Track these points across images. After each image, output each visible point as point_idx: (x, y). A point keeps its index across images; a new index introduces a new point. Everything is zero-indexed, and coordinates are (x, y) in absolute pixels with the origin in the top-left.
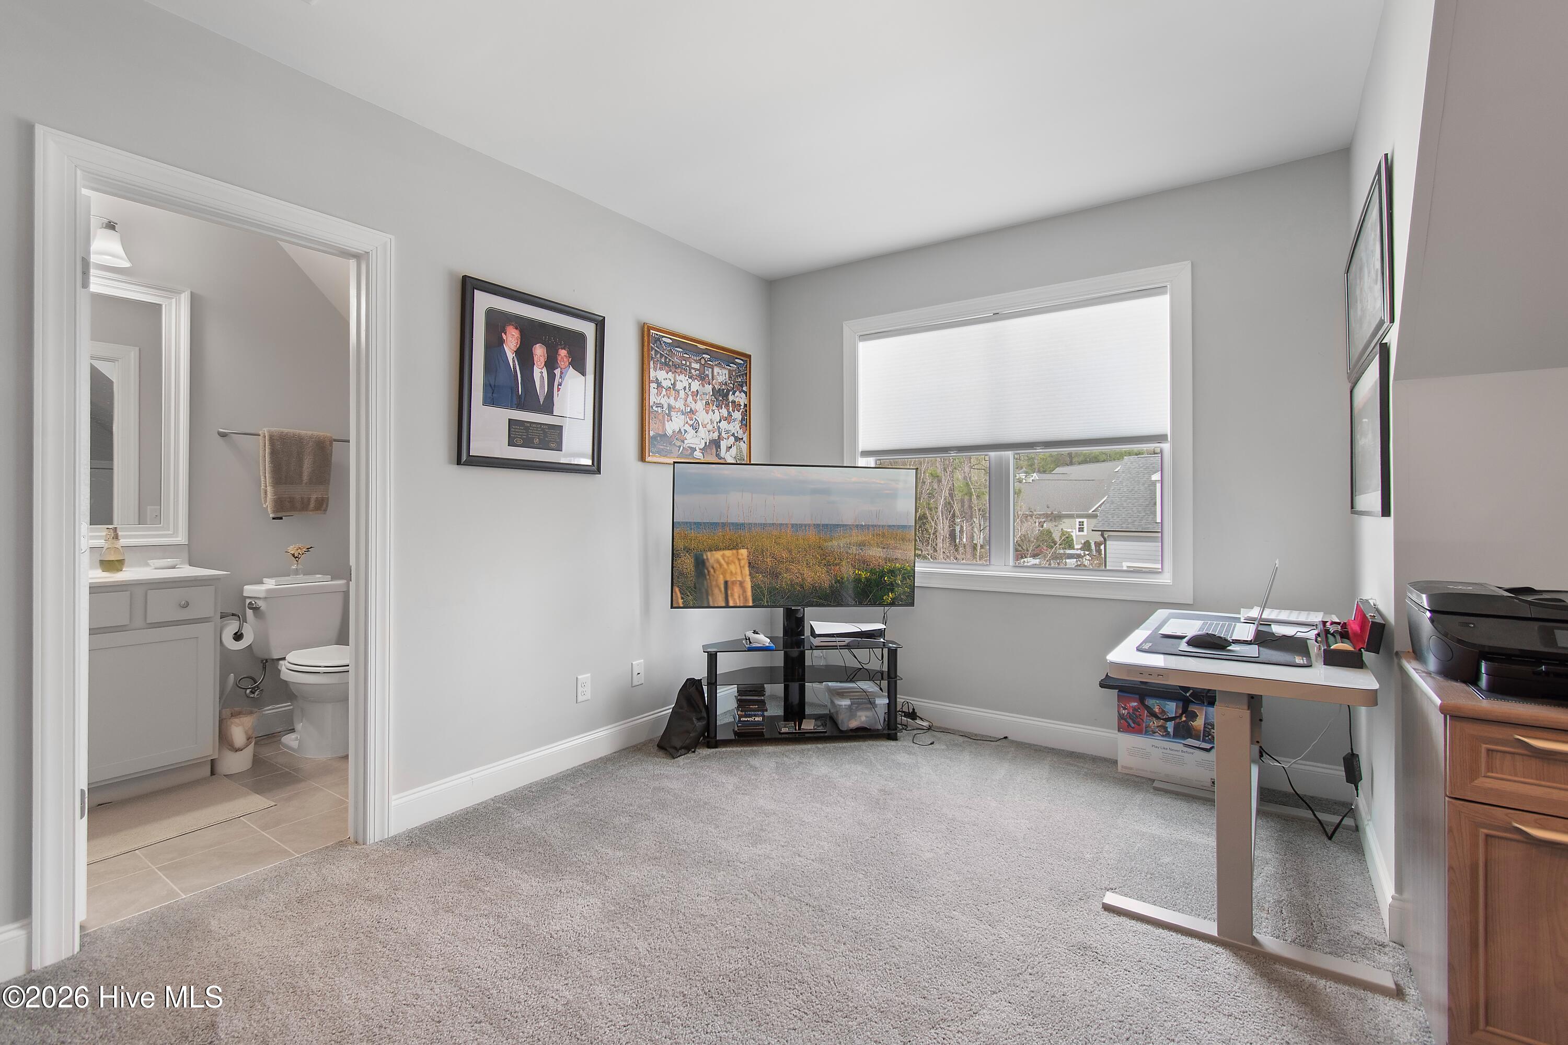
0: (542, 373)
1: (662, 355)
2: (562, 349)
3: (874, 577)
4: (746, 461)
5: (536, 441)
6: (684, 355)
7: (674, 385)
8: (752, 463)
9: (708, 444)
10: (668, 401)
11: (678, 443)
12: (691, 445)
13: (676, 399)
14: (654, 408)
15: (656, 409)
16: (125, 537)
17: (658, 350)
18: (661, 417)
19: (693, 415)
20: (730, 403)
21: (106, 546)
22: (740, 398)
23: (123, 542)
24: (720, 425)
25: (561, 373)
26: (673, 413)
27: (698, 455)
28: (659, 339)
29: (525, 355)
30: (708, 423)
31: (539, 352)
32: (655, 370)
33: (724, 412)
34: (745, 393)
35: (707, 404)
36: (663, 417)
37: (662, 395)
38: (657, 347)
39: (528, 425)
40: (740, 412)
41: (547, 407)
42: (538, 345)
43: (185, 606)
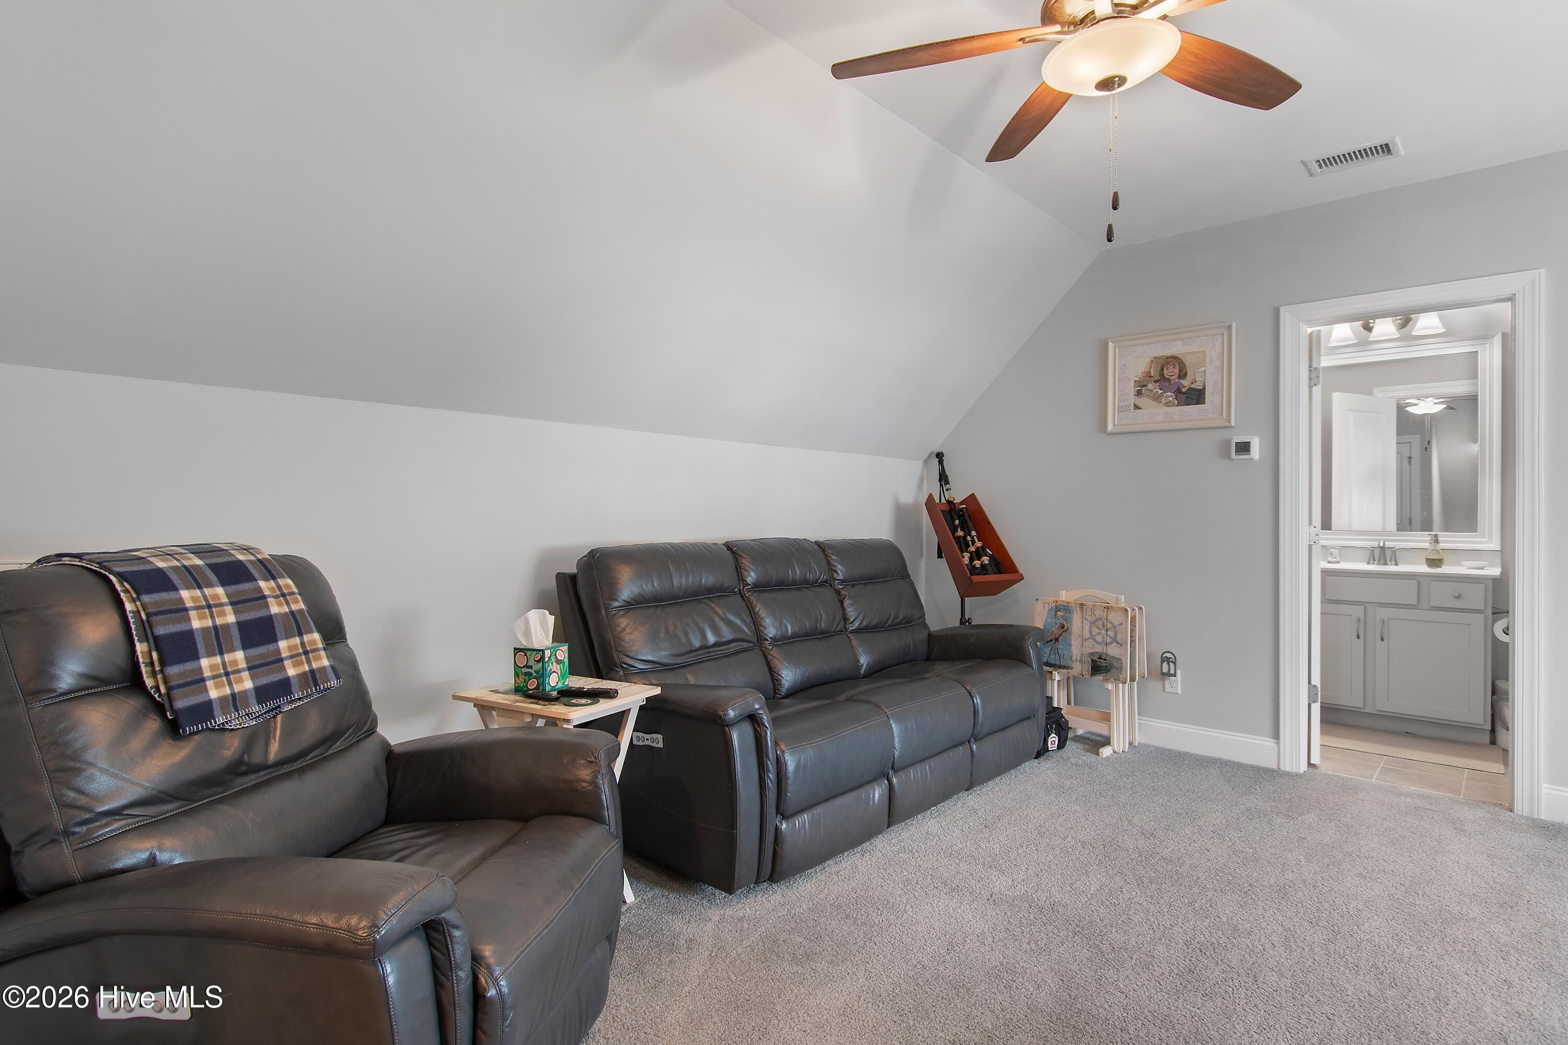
16: (1446, 541)
21: (1432, 548)
43: (1458, 597)
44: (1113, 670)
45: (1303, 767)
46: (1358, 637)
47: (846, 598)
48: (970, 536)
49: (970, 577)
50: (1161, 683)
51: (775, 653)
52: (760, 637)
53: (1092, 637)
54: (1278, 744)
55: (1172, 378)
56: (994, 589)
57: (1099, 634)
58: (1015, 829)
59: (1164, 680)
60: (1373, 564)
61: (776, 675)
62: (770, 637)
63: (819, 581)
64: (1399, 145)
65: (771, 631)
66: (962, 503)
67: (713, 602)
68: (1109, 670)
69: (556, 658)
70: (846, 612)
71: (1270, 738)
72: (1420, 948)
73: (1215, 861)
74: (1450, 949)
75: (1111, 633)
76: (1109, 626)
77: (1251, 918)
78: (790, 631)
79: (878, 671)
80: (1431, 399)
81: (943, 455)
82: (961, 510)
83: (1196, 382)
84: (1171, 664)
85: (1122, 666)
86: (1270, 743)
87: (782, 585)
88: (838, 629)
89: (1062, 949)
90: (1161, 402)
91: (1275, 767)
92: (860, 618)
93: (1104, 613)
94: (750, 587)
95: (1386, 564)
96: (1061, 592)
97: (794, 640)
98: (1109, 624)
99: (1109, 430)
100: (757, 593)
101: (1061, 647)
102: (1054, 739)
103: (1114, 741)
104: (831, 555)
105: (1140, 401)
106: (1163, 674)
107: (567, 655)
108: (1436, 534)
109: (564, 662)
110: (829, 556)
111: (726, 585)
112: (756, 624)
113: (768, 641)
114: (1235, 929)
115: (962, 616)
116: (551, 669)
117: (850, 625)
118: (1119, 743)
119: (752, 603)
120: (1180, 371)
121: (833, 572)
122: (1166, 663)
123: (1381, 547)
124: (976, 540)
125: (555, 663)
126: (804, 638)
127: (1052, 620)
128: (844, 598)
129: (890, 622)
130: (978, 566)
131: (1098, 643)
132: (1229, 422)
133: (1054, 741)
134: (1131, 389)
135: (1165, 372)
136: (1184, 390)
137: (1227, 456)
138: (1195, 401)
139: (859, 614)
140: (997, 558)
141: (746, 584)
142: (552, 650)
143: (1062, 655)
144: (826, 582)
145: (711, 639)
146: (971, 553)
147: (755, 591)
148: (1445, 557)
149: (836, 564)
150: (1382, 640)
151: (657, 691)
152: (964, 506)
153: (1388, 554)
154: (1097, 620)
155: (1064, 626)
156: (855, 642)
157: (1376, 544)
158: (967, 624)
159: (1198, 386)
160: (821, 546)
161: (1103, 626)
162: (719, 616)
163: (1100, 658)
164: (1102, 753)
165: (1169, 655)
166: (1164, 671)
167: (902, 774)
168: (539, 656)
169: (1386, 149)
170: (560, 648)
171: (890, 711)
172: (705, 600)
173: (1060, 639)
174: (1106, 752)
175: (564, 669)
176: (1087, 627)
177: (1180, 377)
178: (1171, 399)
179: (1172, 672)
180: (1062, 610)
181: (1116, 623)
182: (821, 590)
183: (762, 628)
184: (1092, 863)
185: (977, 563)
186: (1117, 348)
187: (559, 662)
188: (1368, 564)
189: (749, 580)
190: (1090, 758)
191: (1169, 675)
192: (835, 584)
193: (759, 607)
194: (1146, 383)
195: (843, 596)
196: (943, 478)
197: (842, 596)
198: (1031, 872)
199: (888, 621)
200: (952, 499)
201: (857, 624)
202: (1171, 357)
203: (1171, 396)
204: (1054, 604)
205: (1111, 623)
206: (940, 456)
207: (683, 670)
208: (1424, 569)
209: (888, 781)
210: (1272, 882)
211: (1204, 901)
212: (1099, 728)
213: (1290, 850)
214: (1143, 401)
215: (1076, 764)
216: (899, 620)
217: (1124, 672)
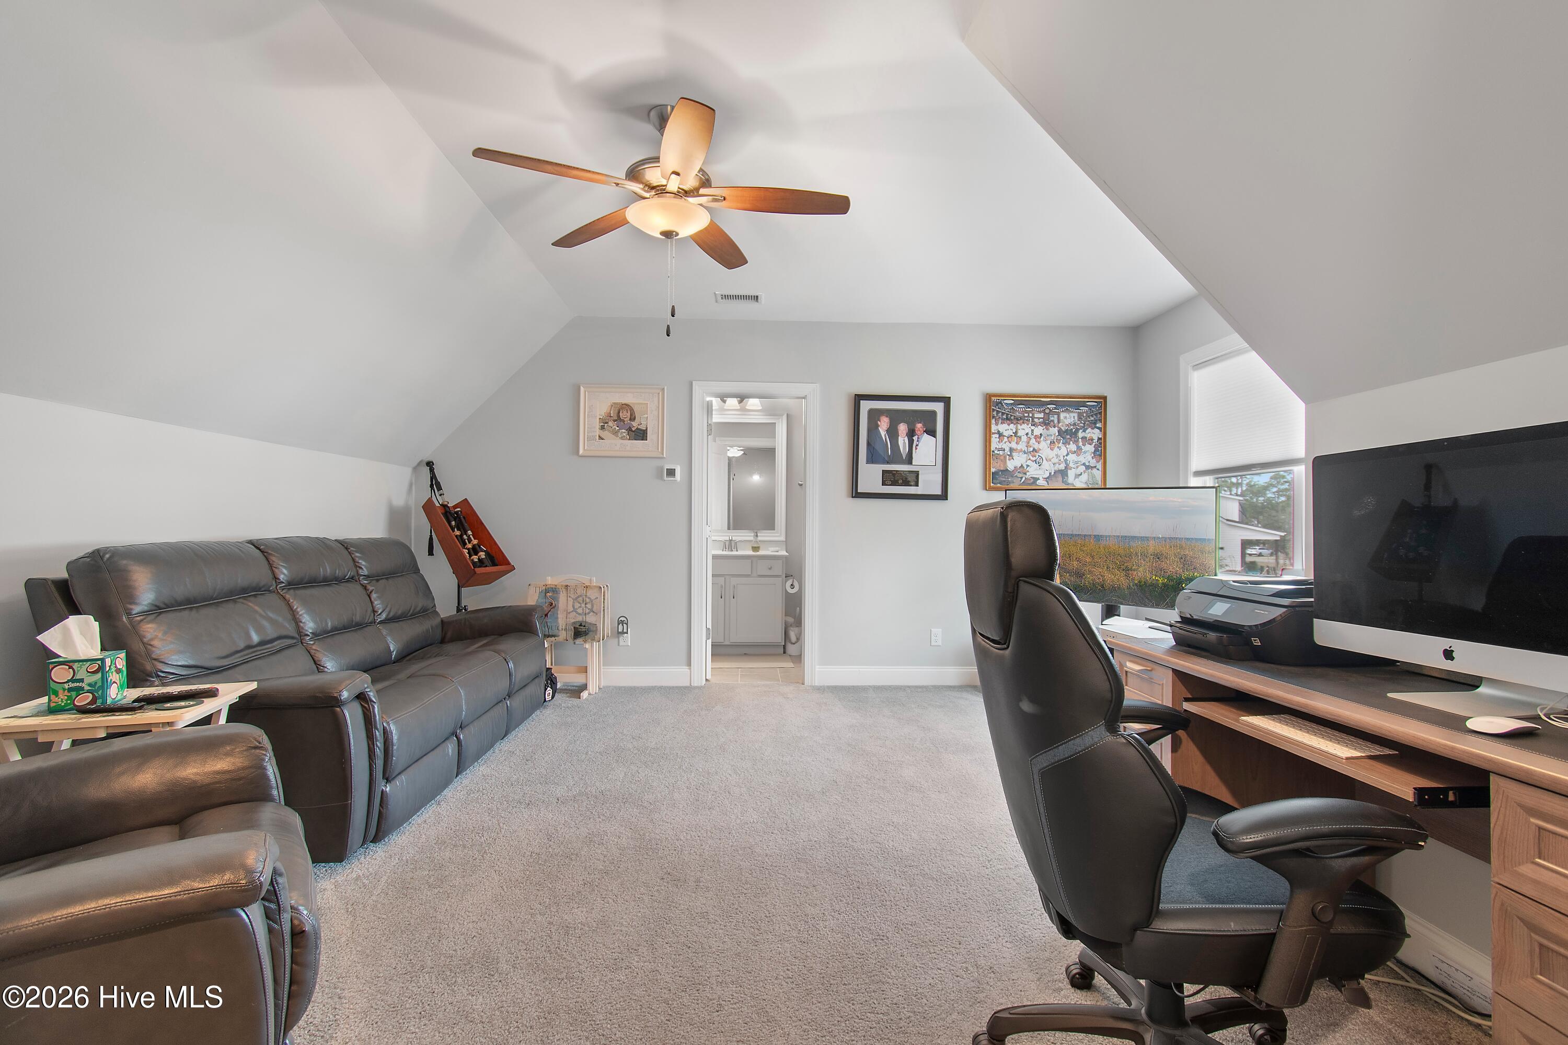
0: (904, 440)
1: (1003, 414)
2: (919, 423)
3: (1171, 583)
4: (1100, 485)
5: (900, 481)
6: (1027, 409)
7: (1016, 433)
8: (1107, 487)
9: (1053, 474)
10: (1010, 445)
11: (1020, 475)
12: (1034, 476)
13: (1017, 443)
14: (996, 452)
15: (998, 452)
16: (761, 536)
17: (1000, 410)
18: (1002, 458)
19: (1036, 453)
20: (1080, 440)
21: (754, 540)
22: (1095, 434)
23: (759, 538)
24: (1068, 458)
25: (918, 438)
26: (1014, 454)
27: (1041, 482)
28: (1000, 403)
29: (893, 433)
30: (1053, 458)
31: (903, 428)
32: (997, 424)
33: (1073, 447)
34: (1100, 429)
35: (1052, 443)
36: (1005, 457)
37: (1004, 442)
38: (998, 408)
39: (895, 472)
40: (1093, 445)
41: (909, 460)
42: (901, 424)
43: (770, 569)
44: (590, 633)
45: (704, 682)
46: (721, 598)
47: (374, 591)
48: (466, 535)
49: (474, 570)
50: (617, 639)
51: (315, 646)
52: (301, 634)
53: (575, 610)
54: (690, 669)
55: (625, 420)
56: (489, 580)
57: (580, 607)
58: (550, 756)
59: (618, 638)
60: (728, 551)
61: (322, 668)
62: (310, 633)
63: (347, 578)
64: (763, 299)
65: (309, 625)
66: (455, 507)
67: (250, 601)
68: (588, 634)
69: (116, 667)
70: (374, 605)
71: (686, 666)
72: (792, 756)
73: (682, 743)
74: (803, 752)
75: (589, 606)
76: (588, 600)
77: (714, 766)
78: (330, 624)
79: (408, 655)
80: (736, 448)
81: (433, 464)
82: (457, 513)
83: (641, 424)
84: (625, 625)
85: (597, 629)
86: (685, 669)
87: (313, 582)
88: (370, 621)
89: (621, 813)
90: (617, 436)
91: (688, 685)
92: (388, 609)
93: (583, 591)
94: (283, 585)
95: (732, 551)
96: (547, 578)
97: (333, 633)
98: (587, 599)
99: (580, 453)
100: (292, 591)
101: (550, 620)
102: (549, 692)
103: (590, 687)
104: (354, 552)
105: (604, 434)
106: (619, 633)
107: (125, 664)
108: (755, 532)
109: (123, 670)
110: (353, 554)
111: (262, 584)
112: (296, 621)
113: (309, 636)
114: (709, 773)
115: (459, 604)
116: (111, 680)
117: (378, 617)
118: (593, 688)
119: (289, 601)
120: (631, 415)
121: (358, 568)
122: (621, 624)
123: (730, 540)
124: (472, 539)
125: (114, 673)
126: (342, 631)
127: (542, 600)
128: (371, 592)
129: (411, 611)
130: (476, 560)
131: (579, 614)
132: (663, 454)
133: (550, 693)
134: (598, 425)
135: (621, 414)
136: (633, 429)
137: (661, 478)
138: (641, 438)
139: (387, 606)
140: (491, 553)
141: (279, 583)
142: (112, 658)
143: (550, 627)
144: (352, 578)
145: (255, 638)
146: (468, 549)
147: (289, 589)
148: (761, 545)
149: (360, 561)
150: (734, 598)
151: (253, 686)
152: (459, 509)
153: (733, 544)
154: (578, 597)
155: (552, 604)
156: (384, 632)
157: (723, 539)
158: (463, 610)
159: (643, 427)
160: (345, 545)
161: (583, 601)
162: (261, 615)
163: (581, 625)
164: (583, 696)
165: (622, 619)
166: (619, 631)
167: (466, 730)
168: (96, 666)
169: (756, 298)
170: (118, 656)
171: (456, 679)
172: (241, 600)
173: (549, 615)
174: (585, 695)
175: (122, 677)
176: (571, 603)
177: (630, 420)
178: (624, 434)
179: (625, 631)
180: (551, 592)
181: (593, 598)
182: (349, 585)
183: (301, 625)
184: (612, 762)
185: (475, 558)
186: (587, 392)
187: (118, 671)
188: (726, 551)
189: (282, 577)
190: (575, 701)
191: (623, 633)
192: (361, 579)
193: (296, 605)
194: (607, 421)
195: (370, 591)
196: (435, 484)
197: (368, 590)
198: (576, 779)
199: (410, 611)
200: (446, 503)
201: (384, 616)
202: (625, 404)
203: (624, 433)
204: (544, 588)
205: (589, 598)
206: (430, 464)
207: (230, 672)
208: (751, 553)
209: (456, 737)
210: (715, 745)
211: (686, 764)
212: (578, 679)
213: (716, 727)
214: (605, 434)
215: (567, 707)
216: (418, 609)
217: (598, 635)
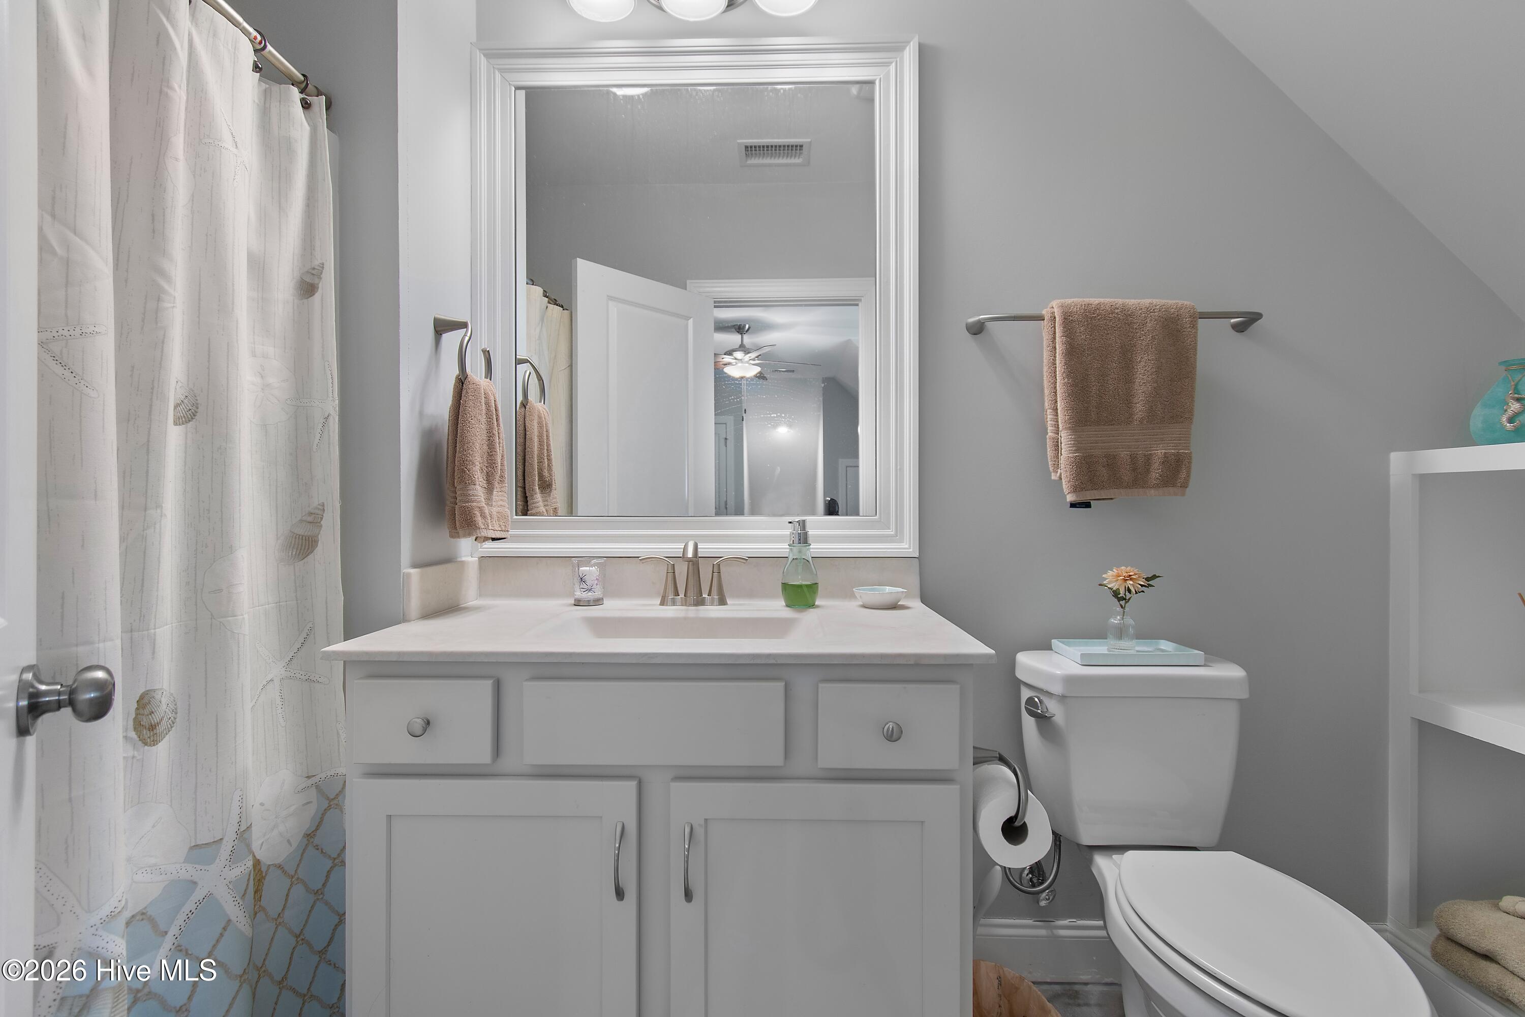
43: (893, 736)
60: (674, 603)
108: (804, 521)
123: (689, 561)
148: (823, 578)
150: (688, 895)
157: (675, 548)
188: (662, 603)
